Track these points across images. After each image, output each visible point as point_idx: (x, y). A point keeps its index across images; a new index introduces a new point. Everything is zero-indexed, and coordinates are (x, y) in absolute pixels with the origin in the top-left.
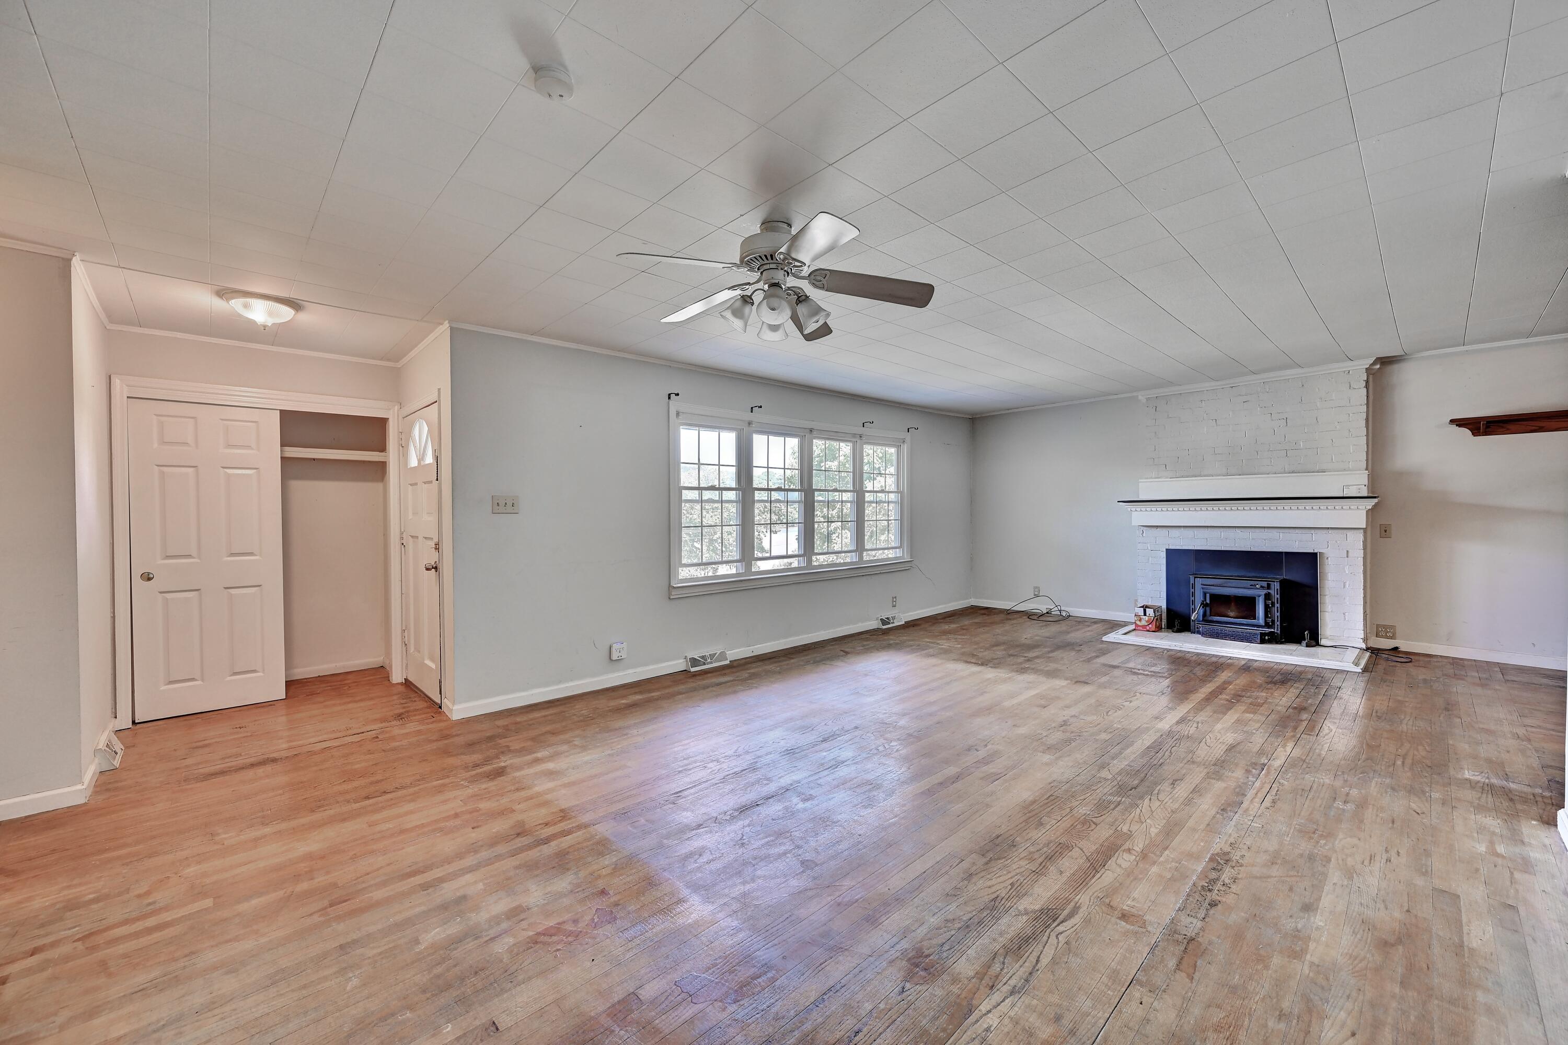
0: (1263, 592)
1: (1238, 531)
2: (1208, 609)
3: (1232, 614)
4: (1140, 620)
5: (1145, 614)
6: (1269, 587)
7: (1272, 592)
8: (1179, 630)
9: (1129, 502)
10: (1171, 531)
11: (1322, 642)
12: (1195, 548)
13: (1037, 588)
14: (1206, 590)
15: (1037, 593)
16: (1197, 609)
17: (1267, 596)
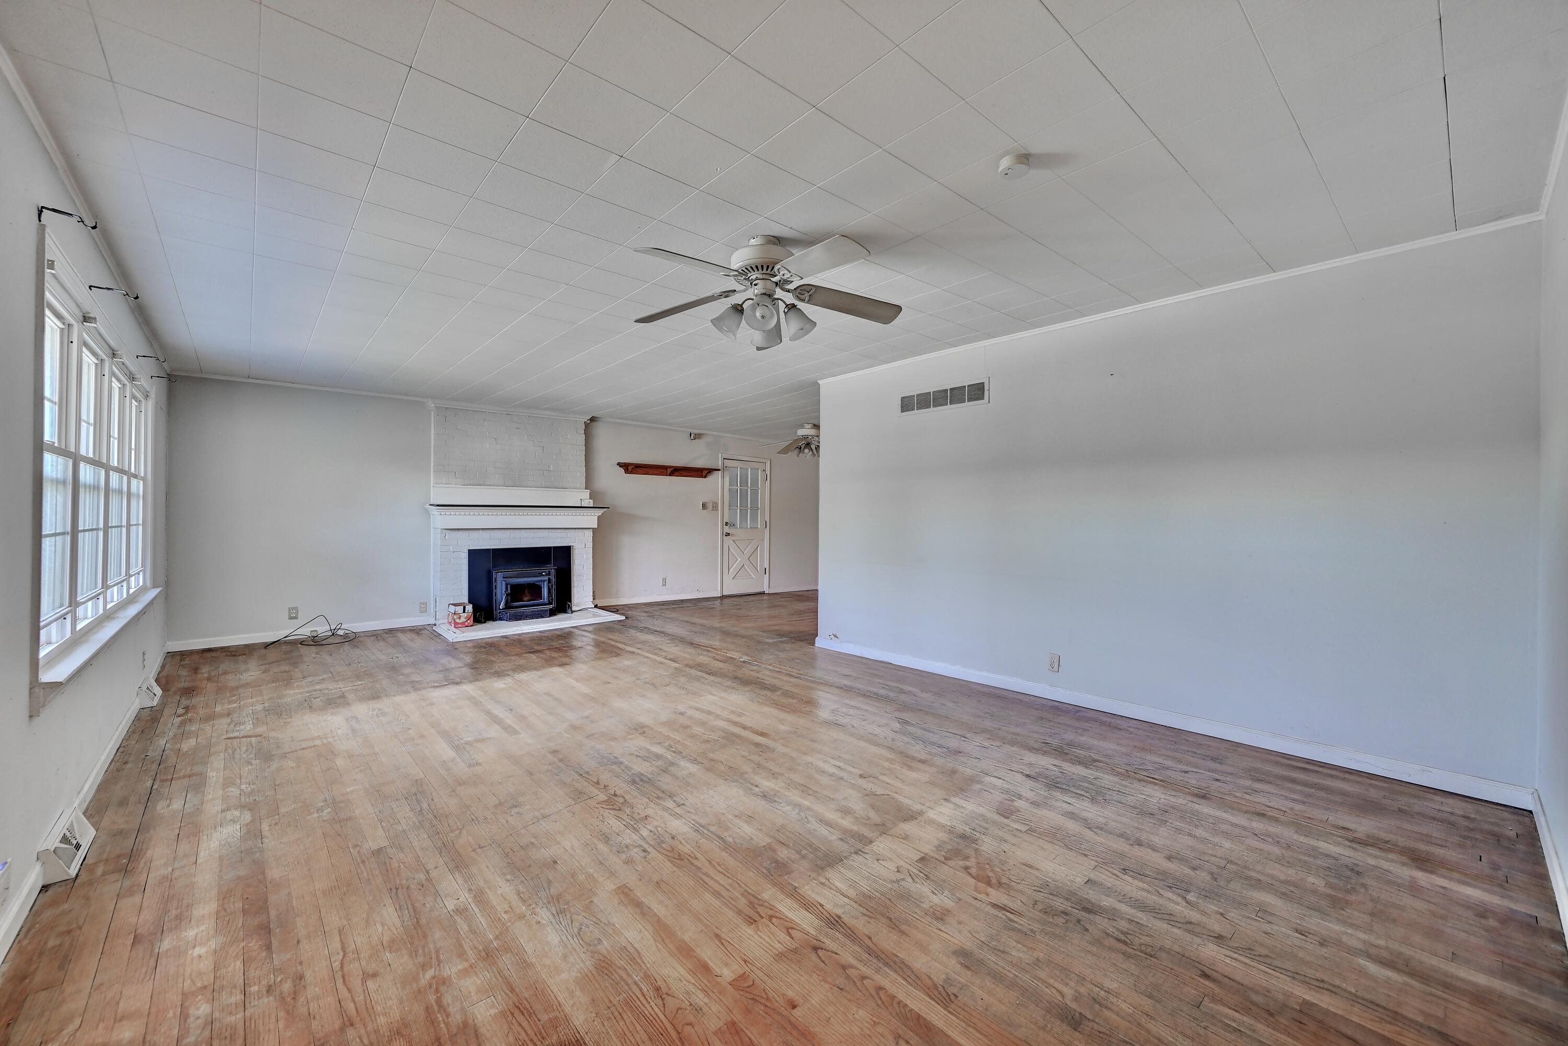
0: (546, 578)
1: (523, 531)
2: (509, 597)
3: (525, 599)
4: (460, 618)
5: (464, 611)
6: (549, 574)
7: (551, 577)
8: (483, 621)
9: (438, 506)
10: (471, 533)
11: (574, 609)
12: (492, 547)
13: (293, 608)
14: (507, 582)
15: (293, 615)
16: (500, 599)
17: (549, 581)
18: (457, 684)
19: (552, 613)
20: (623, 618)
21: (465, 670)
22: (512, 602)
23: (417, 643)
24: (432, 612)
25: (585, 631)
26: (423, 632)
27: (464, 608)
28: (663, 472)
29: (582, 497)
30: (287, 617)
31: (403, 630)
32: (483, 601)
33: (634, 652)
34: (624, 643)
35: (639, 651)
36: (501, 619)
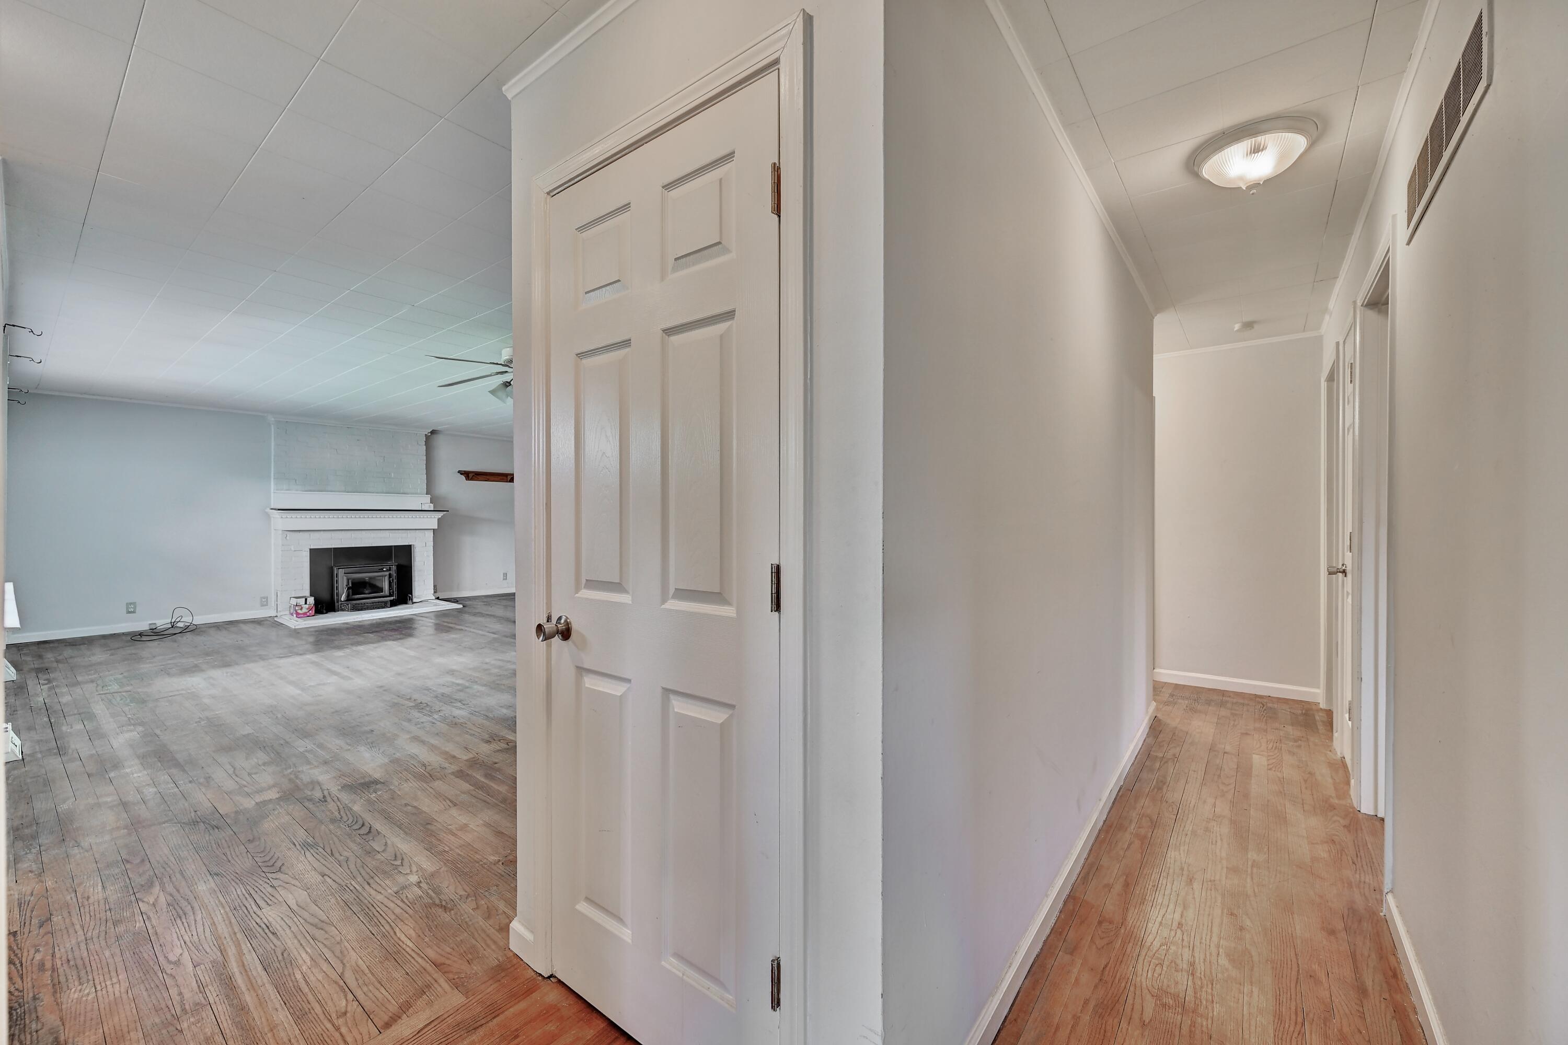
0: (387, 573)
1: (364, 532)
2: (350, 590)
3: (367, 592)
4: (301, 609)
5: (306, 603)
6: (390, 570)
7: (391, 572)
8: (325, 611)
9: (279, 510)
10: (312, 533)
11: (415, 600)
12: (333, 547)
13: (131, 604)
14: (349, 577)
15: (131, 609)
16: (342, 592)
17: (390, 576)
18: (301, 655)
19: (393, 604)
20: (461, 606)
21: (308, 647)
22: (353, 594)
23: (259, 630)
24: (273, 605)
25: (422, 616)
26: (265, 623)
27: (306, 600)
28: (503, 479)
29: (424, 502)
30: (125, 611)
31: (245, 622)
32: (325, 595)
33: (462, 629)
34: (455, 624)
35: (466, 628)
36: (343, 610)
